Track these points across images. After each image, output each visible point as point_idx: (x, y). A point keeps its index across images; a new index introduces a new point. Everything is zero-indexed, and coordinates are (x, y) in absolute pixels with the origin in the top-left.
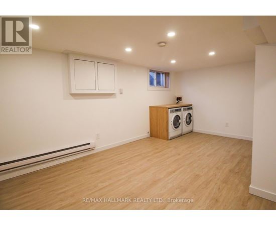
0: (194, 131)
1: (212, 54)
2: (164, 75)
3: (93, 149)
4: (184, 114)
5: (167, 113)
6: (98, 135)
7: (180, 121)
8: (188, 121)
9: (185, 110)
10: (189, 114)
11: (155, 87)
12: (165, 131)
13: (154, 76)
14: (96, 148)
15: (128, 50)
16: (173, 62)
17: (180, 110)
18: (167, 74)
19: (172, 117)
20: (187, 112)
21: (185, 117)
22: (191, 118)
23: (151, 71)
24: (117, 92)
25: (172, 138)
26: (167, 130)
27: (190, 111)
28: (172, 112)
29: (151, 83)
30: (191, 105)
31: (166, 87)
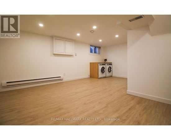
0: (113, 76)
1: (117, 36)
2: (98, 48)
3: (62, 80)
4: (107, 67)
5: (98, 65)
6: (64, 73)
7: (105, 70)
8: (109, 70)
9: (107, 65)
10: (110, 67)
11: (93, 54)
12: (97, 74)
13: (93, 48)
14: (63, 80)
15: (78, 35)
16: (100, 41)
17: (105, 64)
18: (99, 48)
19: (100, 67)
20: (109, 66)
21: (108, 69)
22: (111, 69)
23: (91, 46)
24: (74, 54)
25: (101, 78)
26: (98, 74)
27: (110, 66)
28: (100, 65)
29: (91, 52)
30: (111, 63)
31: (99, 54)
